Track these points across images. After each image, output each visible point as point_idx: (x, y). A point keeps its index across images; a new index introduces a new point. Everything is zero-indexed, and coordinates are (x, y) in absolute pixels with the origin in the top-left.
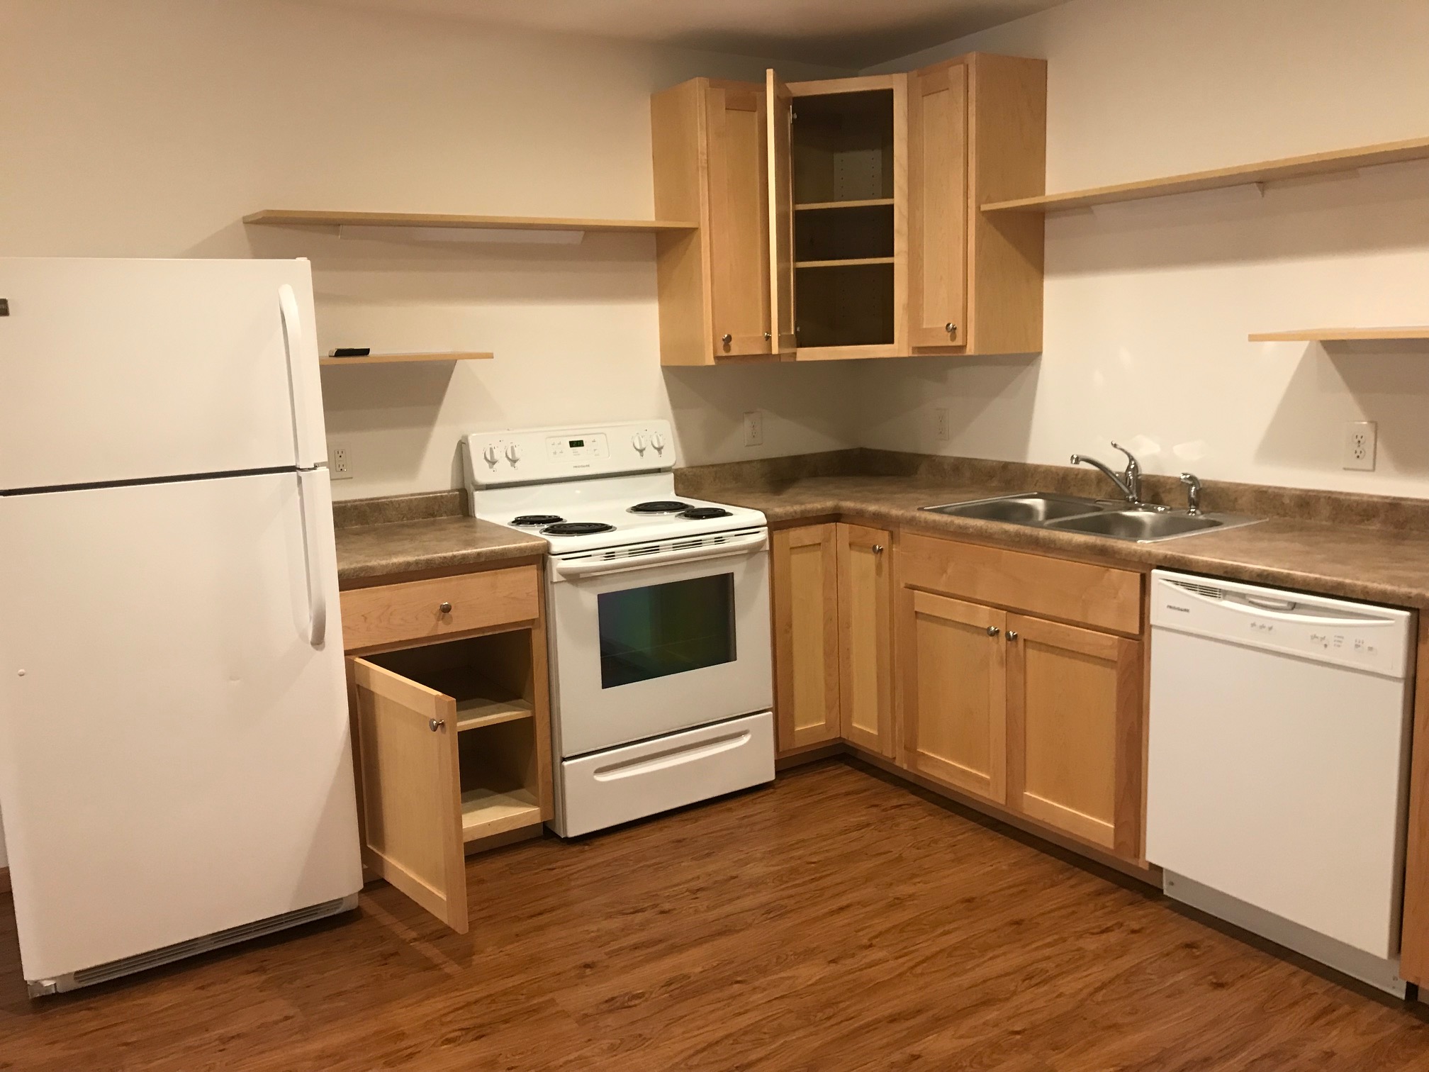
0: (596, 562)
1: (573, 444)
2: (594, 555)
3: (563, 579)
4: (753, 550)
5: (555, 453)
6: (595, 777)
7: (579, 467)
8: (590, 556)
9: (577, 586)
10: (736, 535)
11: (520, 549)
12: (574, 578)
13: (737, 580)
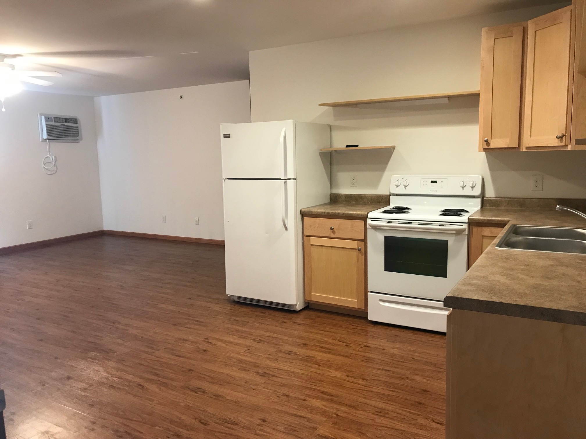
0: (384, 223)
1: (432, 182)
2: (384, 221)
3: (370, 227)
4: (459, 232)
5: (424, 185)
6: (379, 302)
7: (432, 191)
8: (382, 221)
9: (376, 231)
10: (450, 225)
11: (357, 214)
12: (375, 228)
13: (450, 244)
